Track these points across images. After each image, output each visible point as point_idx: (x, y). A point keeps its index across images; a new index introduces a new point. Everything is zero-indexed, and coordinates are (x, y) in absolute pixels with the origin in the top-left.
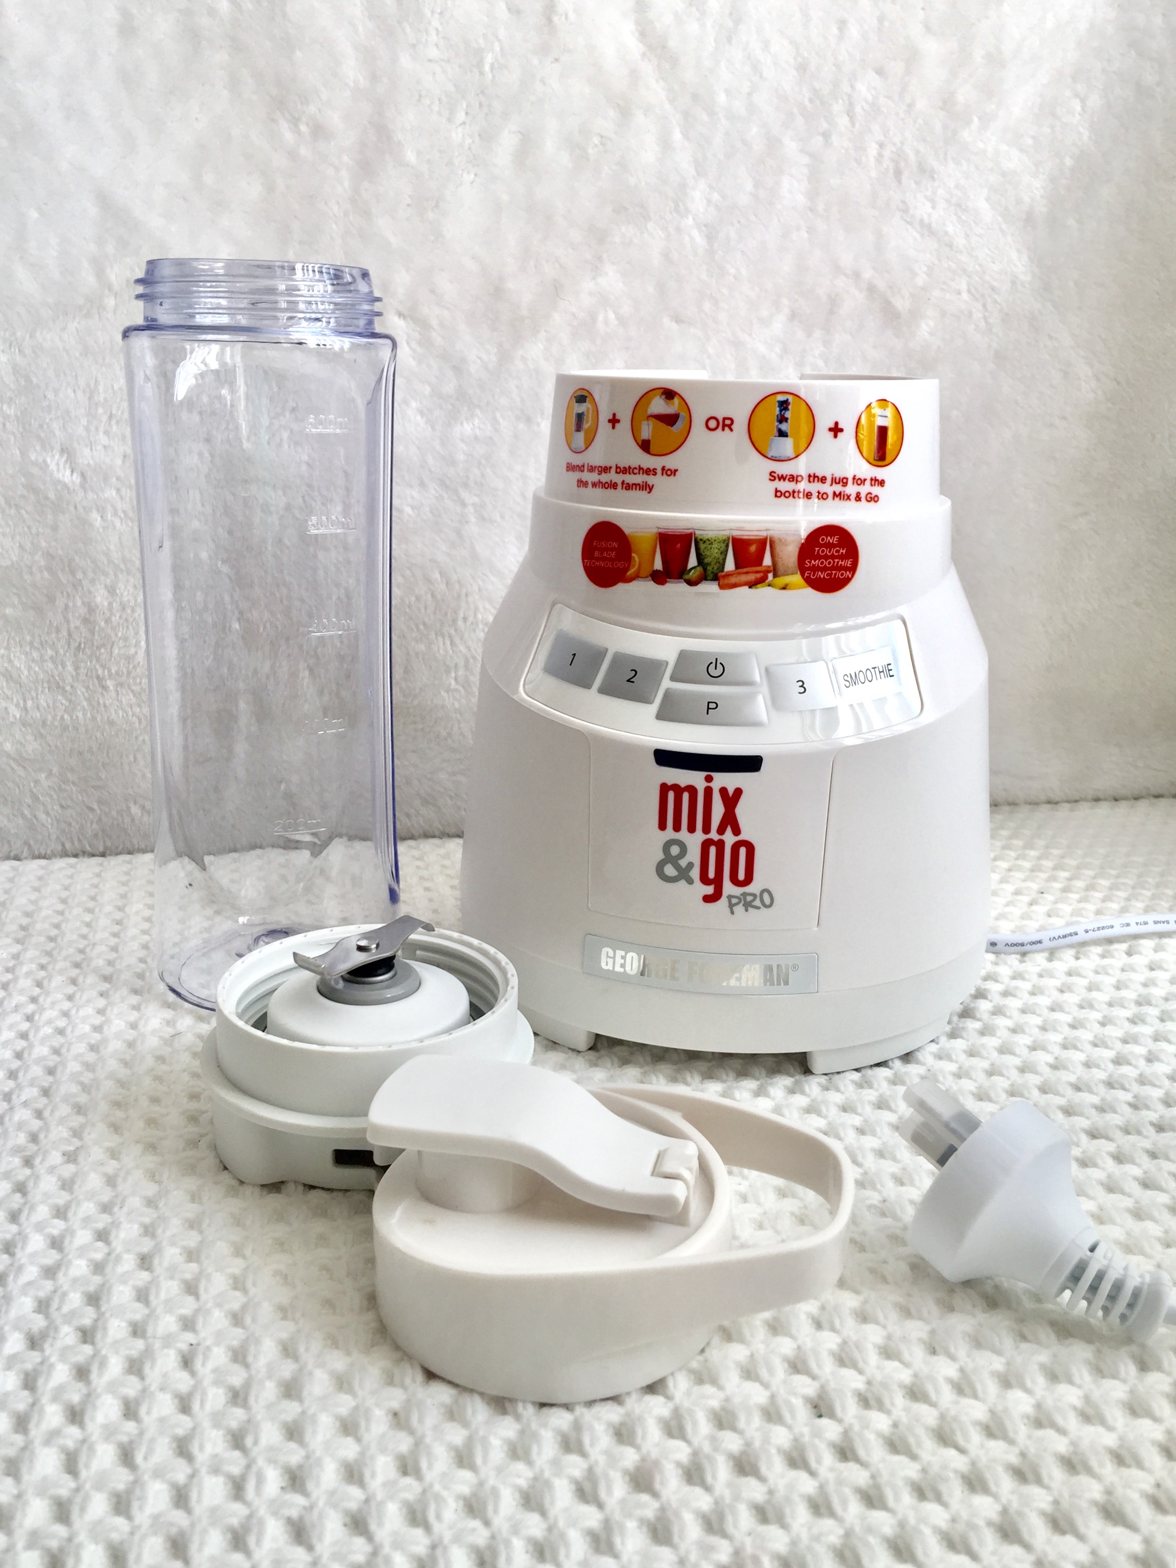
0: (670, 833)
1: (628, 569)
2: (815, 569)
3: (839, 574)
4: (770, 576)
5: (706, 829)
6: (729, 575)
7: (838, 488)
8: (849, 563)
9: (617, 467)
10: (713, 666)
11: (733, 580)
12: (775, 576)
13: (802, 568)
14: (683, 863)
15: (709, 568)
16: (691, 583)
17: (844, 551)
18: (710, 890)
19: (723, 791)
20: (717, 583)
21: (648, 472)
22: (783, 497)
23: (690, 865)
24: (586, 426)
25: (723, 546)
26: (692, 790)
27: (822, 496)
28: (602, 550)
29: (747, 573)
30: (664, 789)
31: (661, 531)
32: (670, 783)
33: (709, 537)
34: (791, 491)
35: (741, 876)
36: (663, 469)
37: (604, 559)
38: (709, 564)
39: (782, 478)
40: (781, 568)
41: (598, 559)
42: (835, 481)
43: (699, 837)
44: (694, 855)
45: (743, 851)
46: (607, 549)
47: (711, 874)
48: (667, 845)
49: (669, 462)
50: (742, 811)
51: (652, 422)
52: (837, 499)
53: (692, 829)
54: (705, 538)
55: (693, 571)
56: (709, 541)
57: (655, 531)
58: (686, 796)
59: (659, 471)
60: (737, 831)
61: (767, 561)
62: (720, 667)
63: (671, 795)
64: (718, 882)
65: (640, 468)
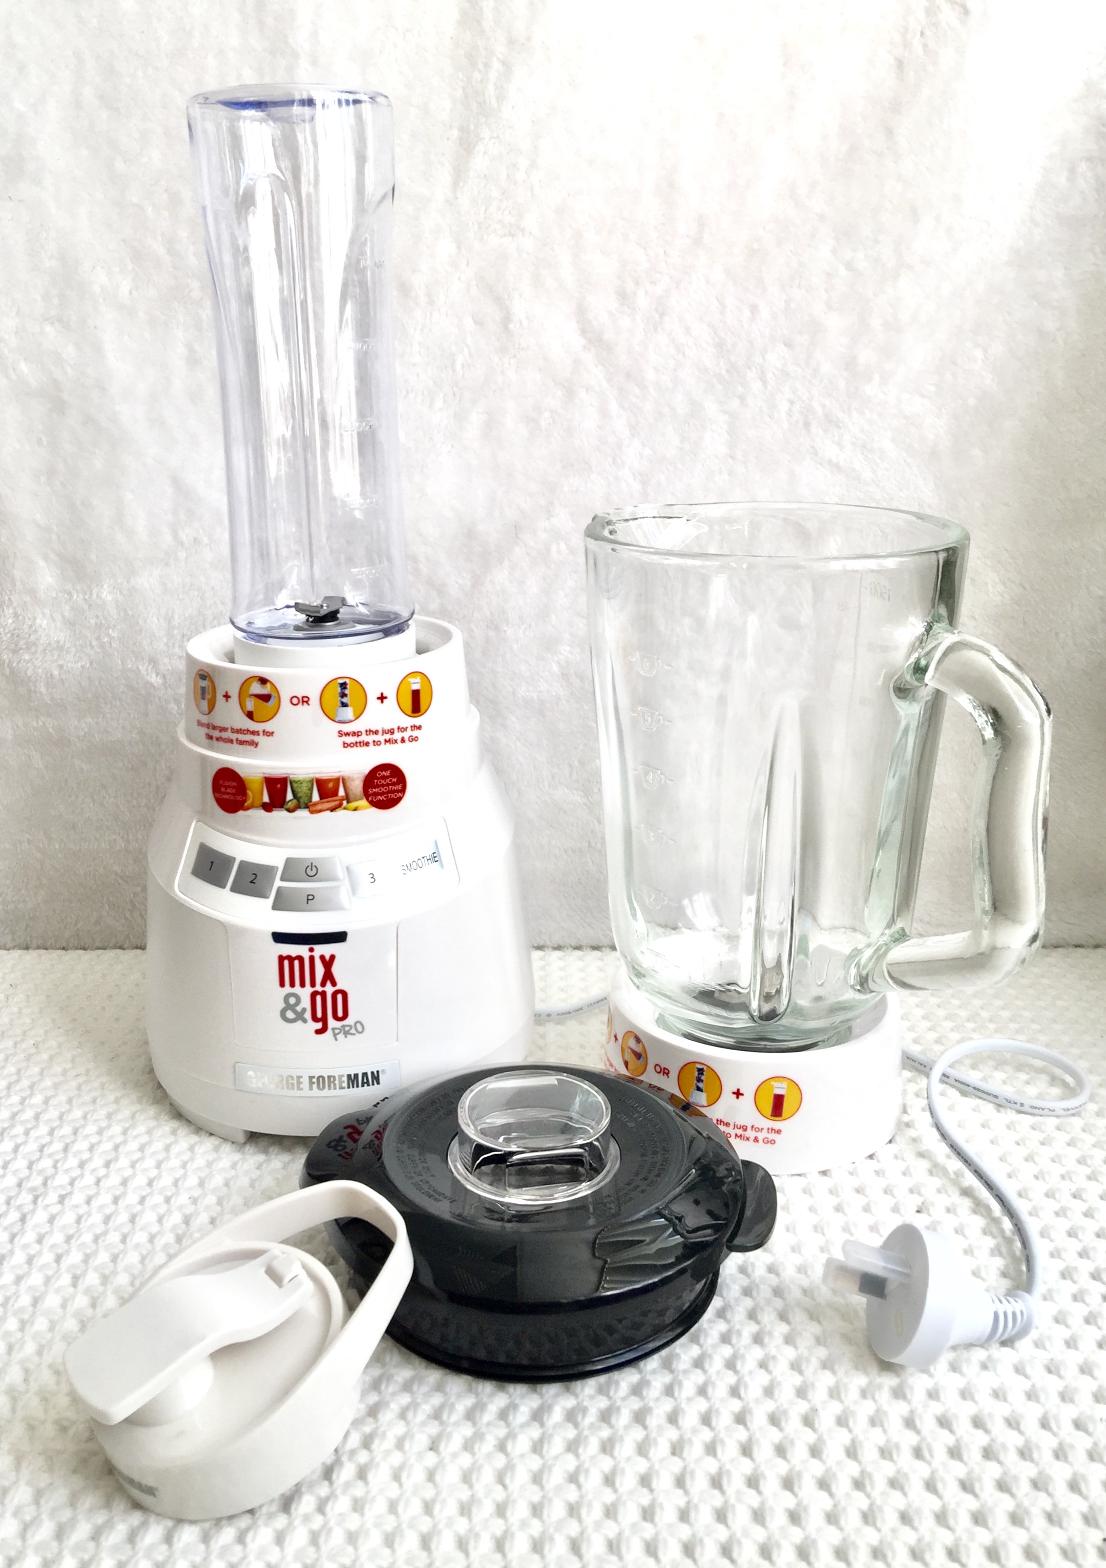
0: (287, 989)
1: (245, 801)
2: (375, 794)
3: (393, 796)
4: (345, 803)
5: (313, 984)
6: (316, 804)
7: (388, 737)
8: (399, 787)
9: (232, 729)
10: (309, 868)
11: (319, 807)
12: (348, 802)
13: (366, 795)
14: (299, 1009)
15: (302, 800)
16: (290, 811)
17: (396, 780)
18: (319, 1025)
19: (322, 958)
20: (307, 810)
21: (254, 733)
22: (349, 747)
23: (304, 1010)
24: (208, 696)
25: (310, 785)
26: (300, 959)
27: (377, 743)
28: (227, 787)
29: (328, 802)
30: (281, 959)
31: (266, 775)
32: (285, 955)
33: (299, 779)
34: (354, 742)
35: (340, 1014)
36: (264, 731)
37: (228, 793)
38: (300, 797)
39: (347, 734)
40: (351, 796)
41: (224, 793)
42: (384, 732)
43: (308, 990)
44: (306, 1003)
45: (340, 997)
46: (229, 787)
47: (319, 1015)
48: (287, 998)
49: (268, 726)
50: (335, 970)
51: (253, 699)
52: (388, 744)
53: (303, 985)
54: (297, 779)
55: (290, 803)
56: (300, 782)
57: (262, 775)
58: (296, 963)
59: (261, 733)
60: (334, 984)
61: (341, 793)
62: (314, 869)
63: (286, 963)
64: (324, 1020)
65: (248, 731)
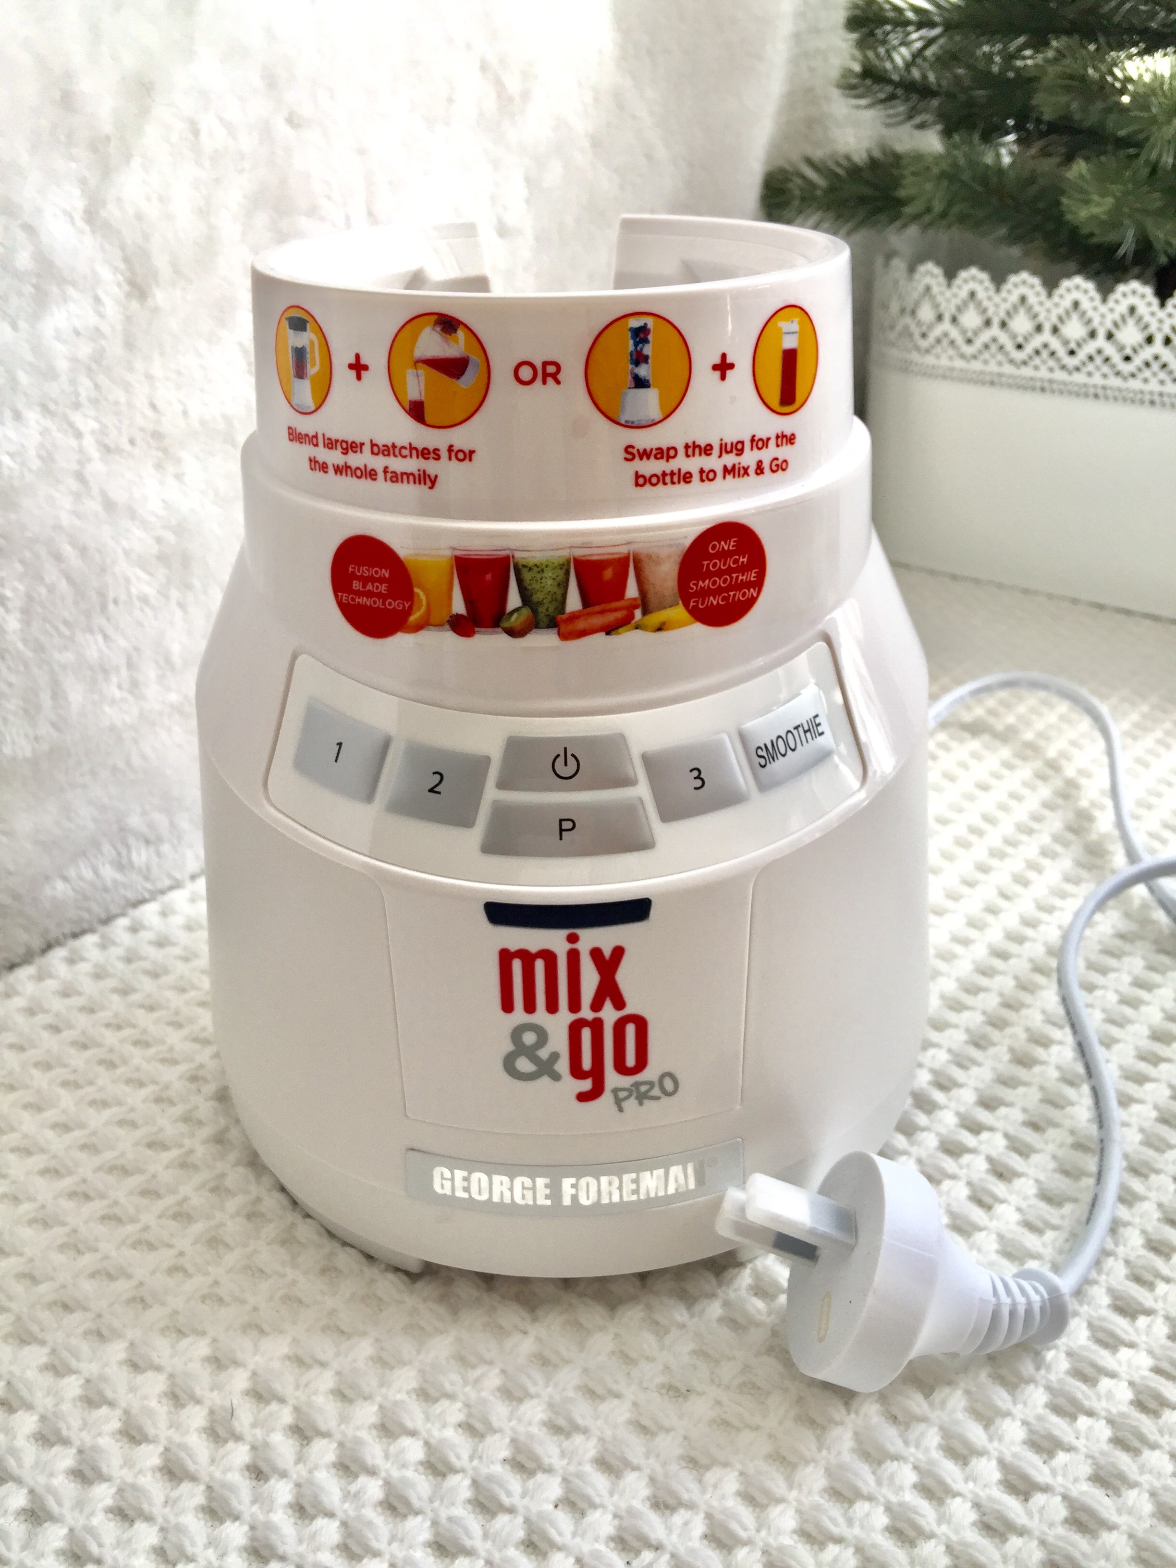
0: (519, 1015)
1: (408, 612)
2: (704, 593)
3: (739, 596)
4: (638, 613)
5: (575, 1005)
6: (574, 617)
7: (730, 460)
8: (752, 576)
9: (373, 445)
10: (560, 761)
11: (581, 625)
12: (645, 612)
13: (685, 594)
14: (544, 1054)
15: (542, 610)
16: (514, 633)
17: (745, 560)
18: (586, 1085)
19: (596, 953)
20: (555, 631)
21: (424, 453)
22: (648, 485)
23: (555, 1056)
24: (312, 370)
25: (561, 573)
26: (549, 957)
27: (707, 476)
28: (365, 580)
29: (602, 612)
30: (506, 957)
31: (458, 553)
32: (513, 948)
33: (535, 561)
34: (659, 473)
35: (631, 1060)
36: (450, 449)
37: (369, 594)
38: (540, 603)
39: (645, 454)
40: (653, 599)
41: (359, 593)
42: (724, 449)
43: (565, 1017)
44: (559, 1042)
45: (630, 1030)
46: (372, 579)
47: (587, 1063)
48: (517, 1034)
49: (460, 437)
50: (624, 977)
51: (423, 370)
52: (729, 477)
53: (552, 1007)
54: (531, 562)
55: (515, 615)
56: (540, 568)
57: (448, 553)
58: (540, 966)
59: (444, 454)
60: (619, 1003)
61: (632, 591)
62: (571, 761)
63: (517, 966)
64: (597, 1074)
65: (412, 448)
